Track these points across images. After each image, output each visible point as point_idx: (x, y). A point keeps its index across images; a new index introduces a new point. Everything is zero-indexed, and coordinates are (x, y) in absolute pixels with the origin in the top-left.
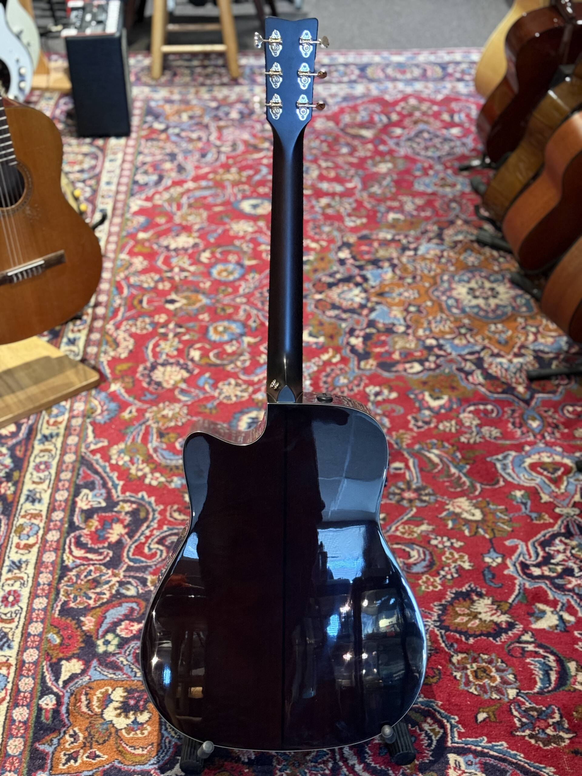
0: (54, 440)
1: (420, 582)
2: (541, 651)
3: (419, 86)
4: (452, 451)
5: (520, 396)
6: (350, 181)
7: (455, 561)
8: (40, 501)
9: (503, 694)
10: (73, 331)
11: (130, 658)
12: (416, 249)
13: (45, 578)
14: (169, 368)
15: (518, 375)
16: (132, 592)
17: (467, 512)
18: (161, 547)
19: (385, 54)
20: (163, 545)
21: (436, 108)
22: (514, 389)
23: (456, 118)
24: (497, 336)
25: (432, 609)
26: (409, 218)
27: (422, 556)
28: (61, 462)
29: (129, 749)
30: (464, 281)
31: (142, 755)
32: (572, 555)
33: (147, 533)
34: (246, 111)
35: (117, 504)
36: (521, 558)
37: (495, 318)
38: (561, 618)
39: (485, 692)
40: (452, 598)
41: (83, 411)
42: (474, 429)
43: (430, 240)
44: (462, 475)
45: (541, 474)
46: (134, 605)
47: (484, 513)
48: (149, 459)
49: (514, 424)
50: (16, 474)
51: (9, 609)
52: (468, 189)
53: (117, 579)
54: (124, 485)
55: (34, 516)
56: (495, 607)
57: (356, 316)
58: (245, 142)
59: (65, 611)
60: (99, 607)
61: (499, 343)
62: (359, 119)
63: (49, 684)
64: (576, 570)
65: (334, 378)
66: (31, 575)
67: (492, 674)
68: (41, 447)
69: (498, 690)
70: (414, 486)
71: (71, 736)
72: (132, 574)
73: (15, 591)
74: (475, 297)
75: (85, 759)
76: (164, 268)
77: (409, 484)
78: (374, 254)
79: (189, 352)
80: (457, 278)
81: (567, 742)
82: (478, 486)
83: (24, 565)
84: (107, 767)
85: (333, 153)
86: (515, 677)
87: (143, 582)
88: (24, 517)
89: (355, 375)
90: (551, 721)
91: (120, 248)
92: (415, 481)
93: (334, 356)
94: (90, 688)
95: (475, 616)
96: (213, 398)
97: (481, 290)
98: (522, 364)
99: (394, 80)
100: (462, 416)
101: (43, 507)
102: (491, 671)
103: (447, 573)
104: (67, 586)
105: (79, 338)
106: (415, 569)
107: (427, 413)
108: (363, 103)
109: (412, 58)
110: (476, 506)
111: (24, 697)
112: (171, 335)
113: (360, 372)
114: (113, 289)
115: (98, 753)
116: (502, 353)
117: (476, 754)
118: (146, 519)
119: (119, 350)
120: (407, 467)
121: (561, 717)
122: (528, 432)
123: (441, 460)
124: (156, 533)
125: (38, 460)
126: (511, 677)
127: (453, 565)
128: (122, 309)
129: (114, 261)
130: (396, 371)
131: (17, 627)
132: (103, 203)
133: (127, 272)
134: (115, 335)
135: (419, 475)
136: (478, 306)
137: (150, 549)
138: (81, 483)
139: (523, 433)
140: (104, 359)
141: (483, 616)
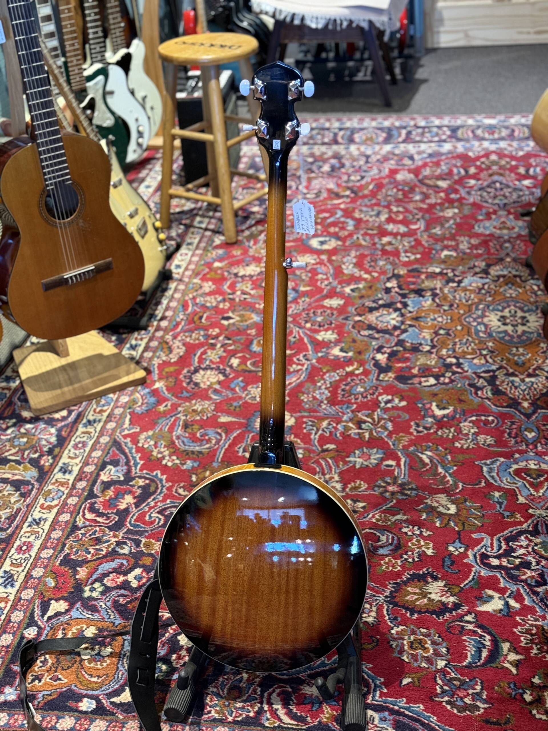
0: (95, 425)
1: (382, 562)
2: (479, 631)
3: (503, 144)
4: (443, 454)
5: (522, 410)
6: (416, 223)
7: (420, 548)
8: (70, 472)
9: (432, 665)
10: (136, 339)
11: (108, 604)
12: (460, 282)
13: (56, 534)
14: (209, 372)
15: (526, 392)
16: (126, 550)
17: (443, 506)
18: (160, 516)
19: (479, 118)
20: (162, 515)
21: (514, 163)
22: (520, 403)
23: (531, 171)
24: (516, 358)
25: (386, 586)
26: (461, 254)
27: (390, 541)
28: (97, 442)
29: (87, 676)
30: (498, 310)
31: (96, 683)
32: (534, 550)
33: (152, 504)
34: (337, 165)
35: (133, 479)
36: (483, 550)
37: (519, 343)
38: (507, 604)
39: (416, 660)
40: (408, 578)
41: (126, 403)
42: (470, 437)
43: (476, 273)
44: (447, 475)
45: (524, 479)
46: (125, 562)
47: (459, 509)
48: (171, 445)
49: (509, 434)
50: (57, 450)
51: (21, 556)
52: (524, 232)
53: (116, 539)
54: (144, 464)
55: (62, 484)
56: (446, 589)
57: (387, 336)
58: (329, 191)
59: (67, 561)
60: (95, 560)
61: (517, 364)
62: (438, 172)
63: (36, 619)
64: (534, 564)
65: (352, 387)
66: (46, 531)
67: (426, 646)
68: (84, 430)
69: (428, 660)
70: (400, 482)
71: (41, 662)
72: (130, 536)
73: (29, 543)
74: (505, 324)
75: (48, 680)
76: (229, 291)
77: (395, 479)
78: (419, 285)
79: (230, 359)
80: (491, 308)
81: (482, 711)
82: (460, 485)
83: (42, 523)
84: (65, 689)
85: (407, 200)
86: (448, 650)
87: (138, 543)
88: (54, 484)
89: (371, 385)
90: (471, 691)
91: (196, 274)
92: (402, 476)
93: (357, 369)
94: (68, 624)
95: (424, 595)
96: (240, 398)
97: (512, 318)
98: (533, 383)
99: (481, 139)
100: (462, 425)
101: (71, 478)
102: (426, 643)
103: (409, 557)
104: (73, 541)
105: (140, 345)
106: (381, 551)
107: (430, 420)
108: (447, 158)
109: (505, 121)
110: (453, 502)
111: (13, 626)
112: (219, 345)
113: (378, 383)
114: (180, 307)
115: (60, 676)
116: (517, 373)
117: (392, 712)
118: (154, 492)
119: (171, 356)
120: (398, 465)
121: (482, 689)
122: (522, 441)
123: (431, 461)
124: (159, 504)
125: (78, 440)
126: (444, 650)
127: (417, 550)
128: (183, 323)
129: (187, 284)
130: (412, 384)
131: (23, 571)
132: (191, 238)
133: (195, 294)
134: (171, 343)
135: (407, 472)
136: (506, 332)
137: (150, 517)
138: (108, 460)
139: (516, 442)
140: (156, 362)
141: (433, 596)
